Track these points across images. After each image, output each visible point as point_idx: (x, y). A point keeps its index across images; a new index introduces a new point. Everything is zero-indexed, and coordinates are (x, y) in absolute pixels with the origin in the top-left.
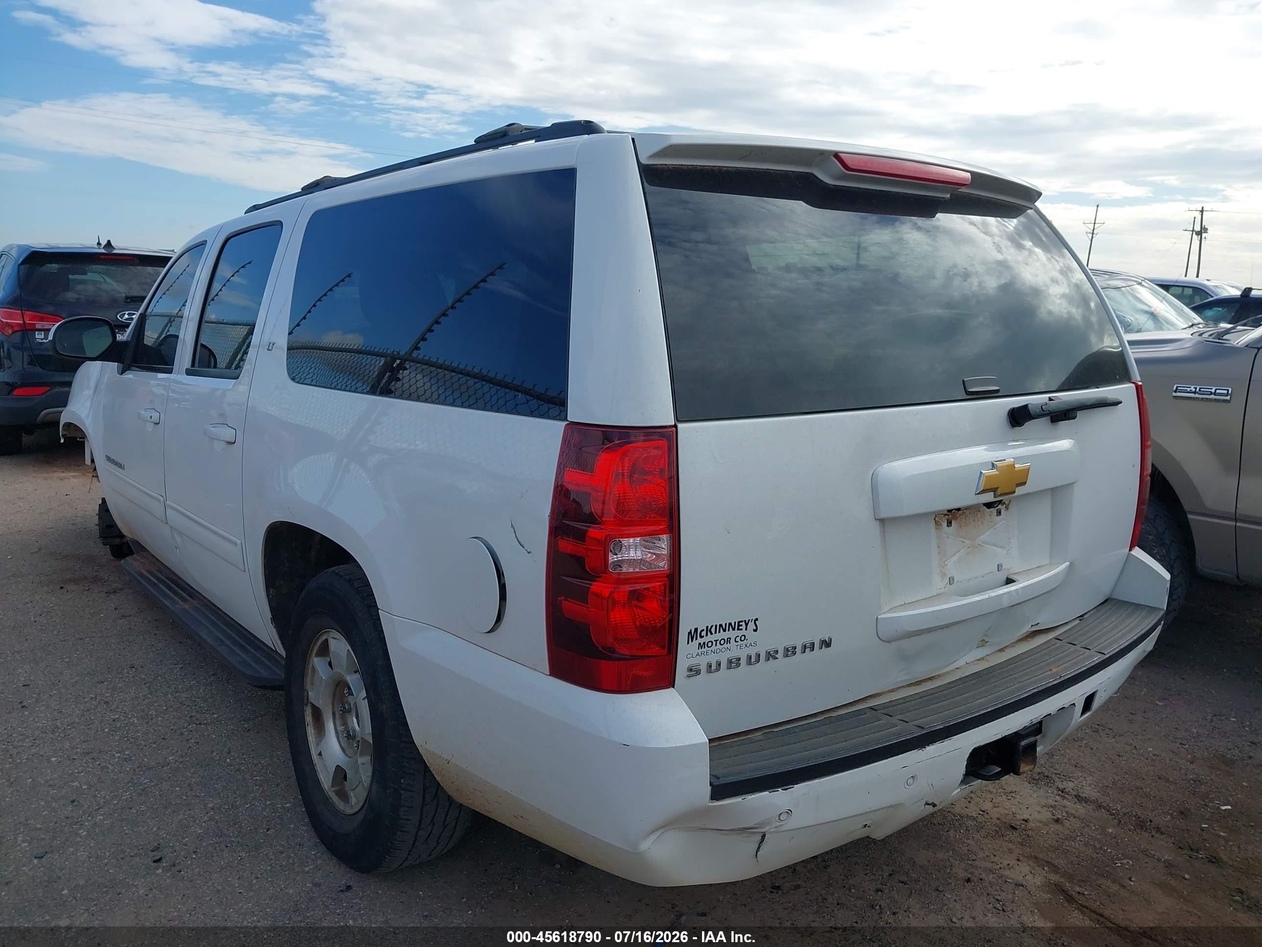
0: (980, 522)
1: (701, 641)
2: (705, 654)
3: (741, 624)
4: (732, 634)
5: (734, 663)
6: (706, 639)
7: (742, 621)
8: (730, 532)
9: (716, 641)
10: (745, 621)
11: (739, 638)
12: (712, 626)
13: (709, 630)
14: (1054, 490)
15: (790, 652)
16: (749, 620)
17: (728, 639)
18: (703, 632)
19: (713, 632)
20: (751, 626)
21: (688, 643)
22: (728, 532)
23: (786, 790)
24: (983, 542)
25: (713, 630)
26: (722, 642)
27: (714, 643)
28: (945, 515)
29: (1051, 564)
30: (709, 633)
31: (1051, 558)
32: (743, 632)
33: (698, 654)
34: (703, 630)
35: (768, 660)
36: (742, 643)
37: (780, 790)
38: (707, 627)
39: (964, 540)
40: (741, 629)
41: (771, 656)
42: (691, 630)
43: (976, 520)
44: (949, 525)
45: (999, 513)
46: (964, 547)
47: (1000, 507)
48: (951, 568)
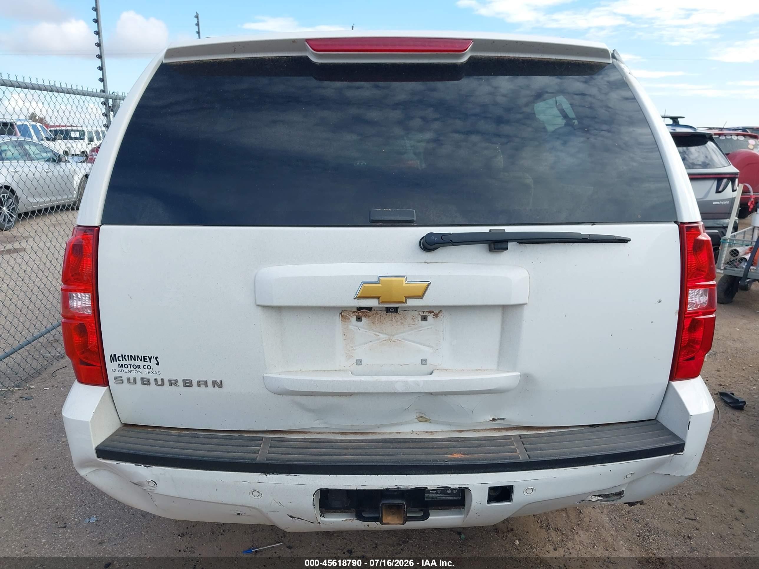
0: (399, 323)
1: (121, 363)
2: (124, 371)
3: (145, 358)
4: (142, 363)
5: (145, 382)
6: (124, 362)
7: (146, 357)
8: (132, 297)
9: (130, 365)
10: (149, 357)
11: (146, 366)
12: (125, 355)
13: (123, 357)
14: (505, 308)
15: (188, 383)
16: (151, 357)
17: (138, 365)
18: (120, 358)
19: (127, 359)
20: (153, 360)
21: (111, 362)
22: (131, 298)
23: (147, 467)
24: (404, 339)
25: (126, 357)
26: (135, 367)
27: (129, 366)
28: (354, 312)
29: (498, 370)
30: (124, 359)
31: (498, 366)
32: (148, 363)
33: (119, 371)
34: (120, 357)
35: (172, 385)
36: (149, 370)
37: (143, 465)
38: (122, 355)
39: (379, 334)
40: (147, 362)
41: (173, 383)
42: (111, 355)
43: (394, 320)
44: (359, 319)
45: (425, 318)
46: (378, 339)
47: (426, 314)
48: (359, 353)
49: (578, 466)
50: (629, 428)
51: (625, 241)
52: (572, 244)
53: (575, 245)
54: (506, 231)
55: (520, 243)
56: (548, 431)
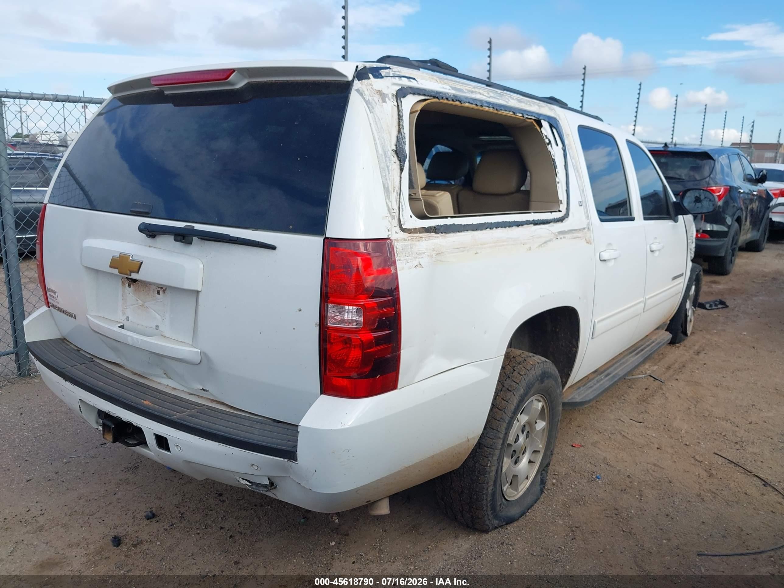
0: (147, 293)
2: (51, 299)
5: (56, 308)
11: (55, 298)
24: (149, 306)
25: (50, 290)
28: (127, 280)
32: (55, 296)
35: (63, 313)
39: (138, 300)
40: (55, 294)
41: (63, 311)
43: (145, 291)
44: (129, 286)
45: (158, 293)
46: (137, 304)
47: (159, 289)
48: (129, 313)
49: (207, 439)
50: (288, 429)
51: (273, 248)
52: (234, 245)
53: (237, 246)
54: (195, 228)
55: (201, 239)
56: (238, 413)
